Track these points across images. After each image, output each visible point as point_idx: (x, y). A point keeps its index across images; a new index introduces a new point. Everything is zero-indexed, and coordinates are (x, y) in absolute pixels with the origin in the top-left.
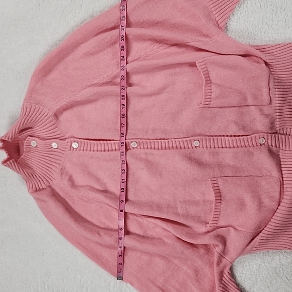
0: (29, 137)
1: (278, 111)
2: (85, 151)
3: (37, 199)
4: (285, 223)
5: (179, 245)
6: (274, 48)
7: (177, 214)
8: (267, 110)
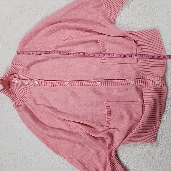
0: (14, 78)
1: (141, 67)
2: (42, 86)
3: (17, 110)
4: (144, 127)
5: (88, 137)
6: (139, 32)
7: (88, 121)
8: (135, 66)
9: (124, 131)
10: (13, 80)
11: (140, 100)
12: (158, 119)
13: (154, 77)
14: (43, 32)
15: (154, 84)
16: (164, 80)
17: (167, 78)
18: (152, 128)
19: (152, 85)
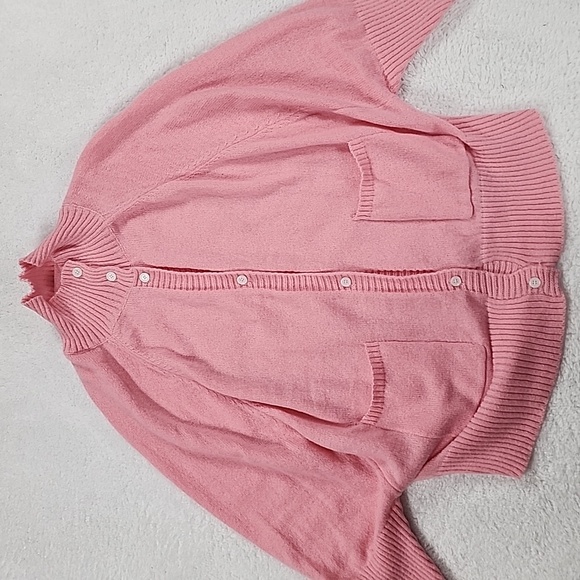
0: (69, 261)
1: (485, 230)
2: (161, 288)
3: (77, 366)
5: (310, 456)
7: (309, 402)
8: (466, 228)
10: (64, 268)
11: (478, 338)
12: (538, 399)
13: (524, 264)
14: (165, 115)
15: (524, 286)
16: (557, 275)
17: (564, 268)
18: (521, 427)
19: (518, 291)
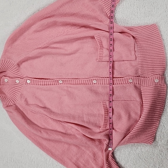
0: (4, 77)
1: (140, 64)
2: (34, 85)
3: (7, 111)
4: (143, 128)
5: (84, 139)
6: (138, 28)
7: (83, 121)
8: (134, 63)
9: (123, 132)
10: (2, 79)
11: (138, 99)
12: (157, 119)
13: (153, 75)
14: (34, 28)
15: (153, 82)
16: (164, 78)
17: (166, 76)
18: (151, 128)
19: (151, 84)
